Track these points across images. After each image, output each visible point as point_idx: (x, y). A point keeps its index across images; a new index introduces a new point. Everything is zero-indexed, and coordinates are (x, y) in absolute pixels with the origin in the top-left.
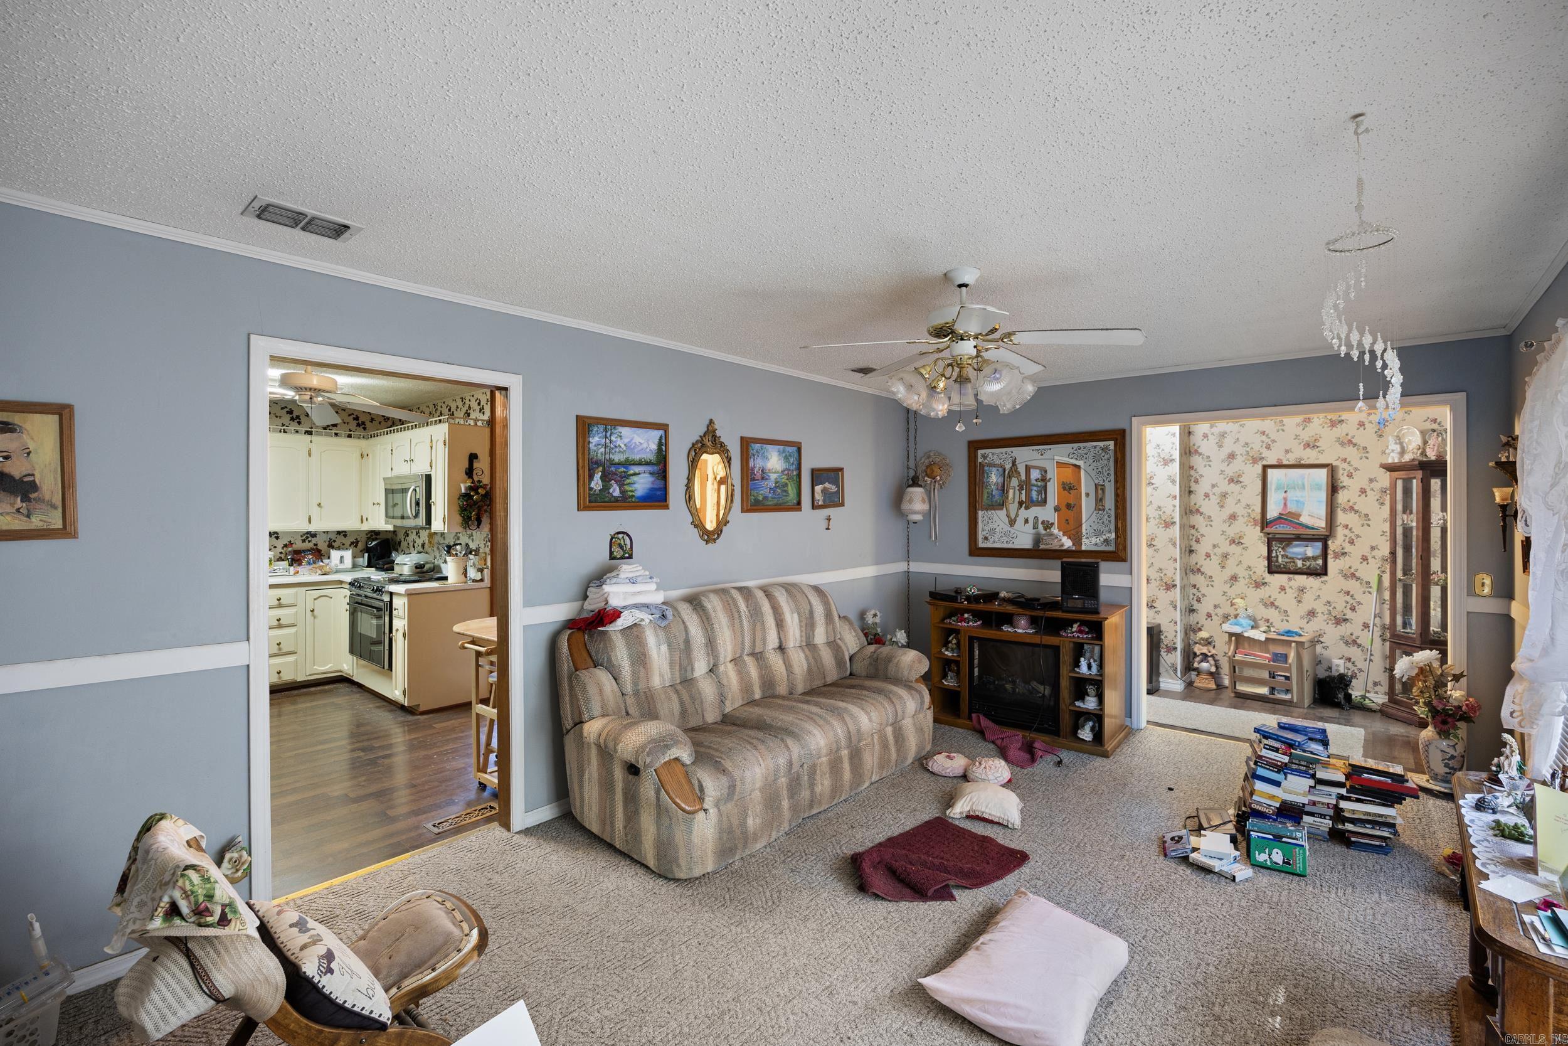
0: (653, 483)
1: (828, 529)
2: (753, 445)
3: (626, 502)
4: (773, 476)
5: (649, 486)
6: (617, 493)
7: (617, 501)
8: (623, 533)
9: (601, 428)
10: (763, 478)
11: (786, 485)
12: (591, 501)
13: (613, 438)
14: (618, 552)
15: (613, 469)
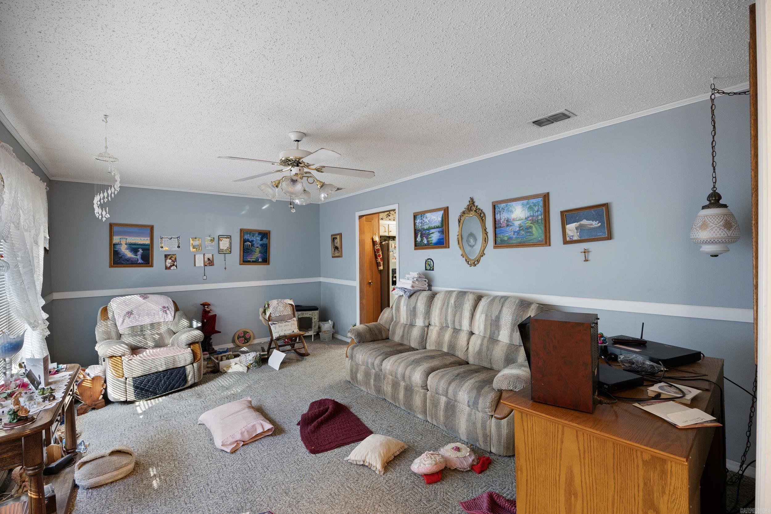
0: (440, 236)
1: (586, 260)
2: (499, 205)
3: (429, 246)
4: (517, 223)
5: (438, 238)
6: (426, 242)
7: (426, 245)
8: (430, 259)
9: (420, 216)
10: (508, 226)
11: (531, 227)
12: (418, 246)
13: (424, 219)
14: (428, 268)
15: (424, 232)
